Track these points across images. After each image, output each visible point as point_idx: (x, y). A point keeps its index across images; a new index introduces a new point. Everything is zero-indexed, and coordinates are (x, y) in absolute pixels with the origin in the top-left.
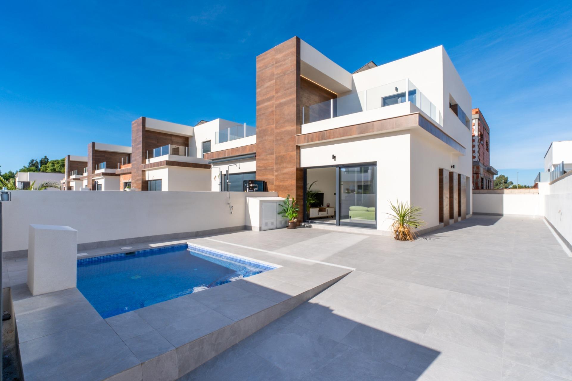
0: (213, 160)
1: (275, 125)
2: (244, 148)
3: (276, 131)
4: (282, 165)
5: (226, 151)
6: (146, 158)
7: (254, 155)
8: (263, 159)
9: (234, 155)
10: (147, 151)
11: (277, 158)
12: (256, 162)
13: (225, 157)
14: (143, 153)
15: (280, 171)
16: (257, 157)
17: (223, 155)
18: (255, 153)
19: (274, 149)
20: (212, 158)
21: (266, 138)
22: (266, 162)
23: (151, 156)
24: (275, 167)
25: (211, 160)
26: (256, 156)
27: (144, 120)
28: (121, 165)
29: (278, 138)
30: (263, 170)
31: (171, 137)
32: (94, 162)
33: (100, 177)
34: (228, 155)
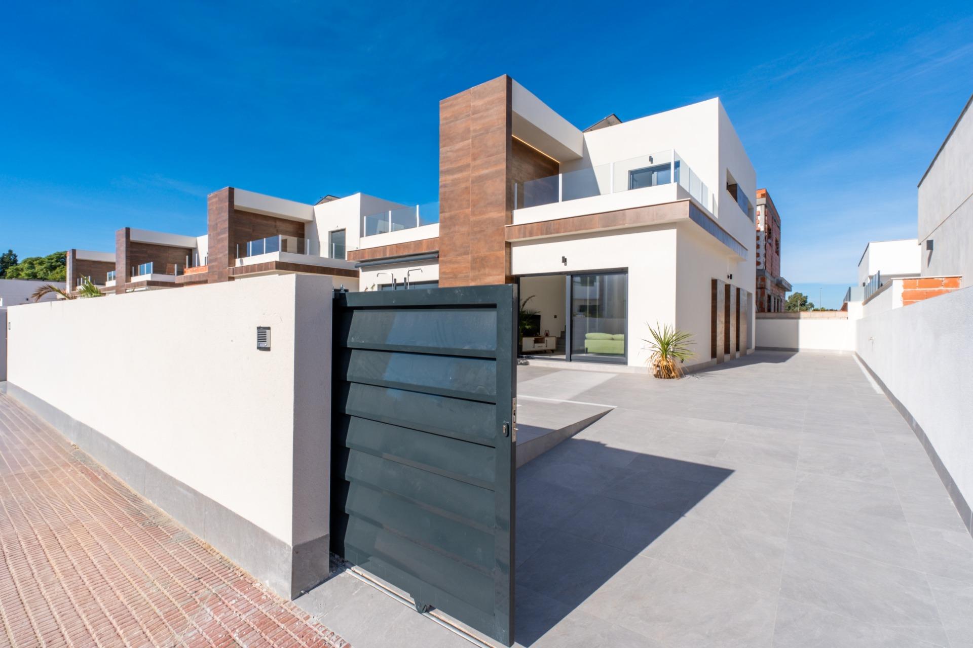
0: (362, 262)
1: (470, 209)
2: (419, 243)
3: (472, 219)
4: (482, 271)
5: (386, 248)
6: (235, 257)
7: (436, 255)
8: (451, 262)
9: (401, 254)
10: (238, 245)
11: (474, 260)
12: (440, 266)
13: (385, 257)
14: (230, 247)
15: (479, 280)
16: (440, 259)
17: (382, 254)
18: (437, 252)
19: (469, 247)
20: (362, 258)
21: (457, 228)
22: (456, 266)
23: (244, 253)
24: (471, 274)
25: (359, 262)
26: (438, 257)
27: (231, 192)
28: (185, 267)
29: (475, 229)
30: (452, 278)
31: (276, 222)
32: (129, 261)
33: (144, 289)
34: (390, 255)
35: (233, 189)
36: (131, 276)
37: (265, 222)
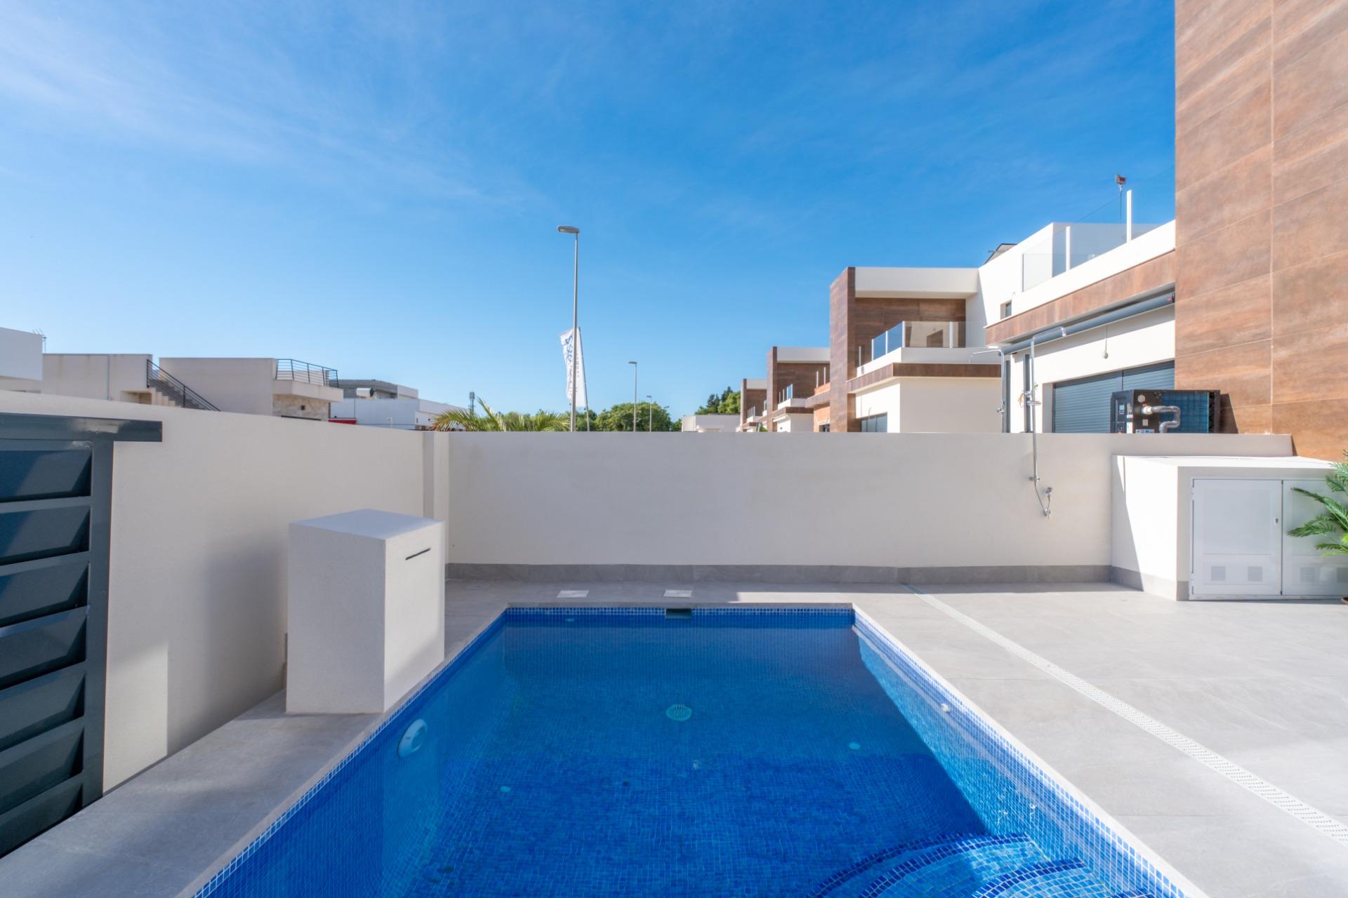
0: (1014, 342)
1: (1272, 145)
2: (1126, 276)
3: (1276, 170)
4: (1318, 312)
5: (1053, 306)
6: (857, 365)
7: (1168, 297)
8: (1210, 305)
9: (1083, 312)
10: (860, 348)
11: (1287, 285)
12: (1176, 323)
13: (1053, 324)
14: (849, 352)
15: (1303, 341)
16: (1178, 303)
17: (1045, 320)
18: (1171, 289)
19: (1268, 251)
20: (1010, 336)
21: (1227, 212)
22: (1225, 312)
23: (866, 358)
24: (1274, 328)
25: (1010, 345)
26: (1173, 300)
27: (851, 272)
28: (815, 387)
29: (1289, 196)
30: (1213, 346)
31: (918, 305)
32: (776, 386)
33: (784, 417)
34: (1060, 318)
35: (854, 268)
36: (778, 403)
37: (902, 308)
